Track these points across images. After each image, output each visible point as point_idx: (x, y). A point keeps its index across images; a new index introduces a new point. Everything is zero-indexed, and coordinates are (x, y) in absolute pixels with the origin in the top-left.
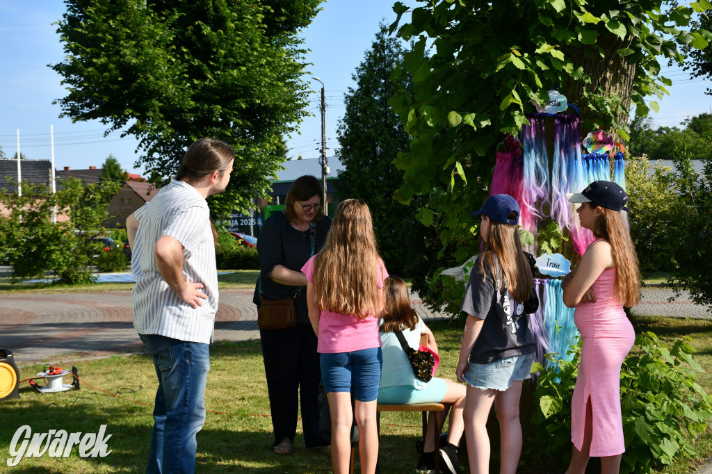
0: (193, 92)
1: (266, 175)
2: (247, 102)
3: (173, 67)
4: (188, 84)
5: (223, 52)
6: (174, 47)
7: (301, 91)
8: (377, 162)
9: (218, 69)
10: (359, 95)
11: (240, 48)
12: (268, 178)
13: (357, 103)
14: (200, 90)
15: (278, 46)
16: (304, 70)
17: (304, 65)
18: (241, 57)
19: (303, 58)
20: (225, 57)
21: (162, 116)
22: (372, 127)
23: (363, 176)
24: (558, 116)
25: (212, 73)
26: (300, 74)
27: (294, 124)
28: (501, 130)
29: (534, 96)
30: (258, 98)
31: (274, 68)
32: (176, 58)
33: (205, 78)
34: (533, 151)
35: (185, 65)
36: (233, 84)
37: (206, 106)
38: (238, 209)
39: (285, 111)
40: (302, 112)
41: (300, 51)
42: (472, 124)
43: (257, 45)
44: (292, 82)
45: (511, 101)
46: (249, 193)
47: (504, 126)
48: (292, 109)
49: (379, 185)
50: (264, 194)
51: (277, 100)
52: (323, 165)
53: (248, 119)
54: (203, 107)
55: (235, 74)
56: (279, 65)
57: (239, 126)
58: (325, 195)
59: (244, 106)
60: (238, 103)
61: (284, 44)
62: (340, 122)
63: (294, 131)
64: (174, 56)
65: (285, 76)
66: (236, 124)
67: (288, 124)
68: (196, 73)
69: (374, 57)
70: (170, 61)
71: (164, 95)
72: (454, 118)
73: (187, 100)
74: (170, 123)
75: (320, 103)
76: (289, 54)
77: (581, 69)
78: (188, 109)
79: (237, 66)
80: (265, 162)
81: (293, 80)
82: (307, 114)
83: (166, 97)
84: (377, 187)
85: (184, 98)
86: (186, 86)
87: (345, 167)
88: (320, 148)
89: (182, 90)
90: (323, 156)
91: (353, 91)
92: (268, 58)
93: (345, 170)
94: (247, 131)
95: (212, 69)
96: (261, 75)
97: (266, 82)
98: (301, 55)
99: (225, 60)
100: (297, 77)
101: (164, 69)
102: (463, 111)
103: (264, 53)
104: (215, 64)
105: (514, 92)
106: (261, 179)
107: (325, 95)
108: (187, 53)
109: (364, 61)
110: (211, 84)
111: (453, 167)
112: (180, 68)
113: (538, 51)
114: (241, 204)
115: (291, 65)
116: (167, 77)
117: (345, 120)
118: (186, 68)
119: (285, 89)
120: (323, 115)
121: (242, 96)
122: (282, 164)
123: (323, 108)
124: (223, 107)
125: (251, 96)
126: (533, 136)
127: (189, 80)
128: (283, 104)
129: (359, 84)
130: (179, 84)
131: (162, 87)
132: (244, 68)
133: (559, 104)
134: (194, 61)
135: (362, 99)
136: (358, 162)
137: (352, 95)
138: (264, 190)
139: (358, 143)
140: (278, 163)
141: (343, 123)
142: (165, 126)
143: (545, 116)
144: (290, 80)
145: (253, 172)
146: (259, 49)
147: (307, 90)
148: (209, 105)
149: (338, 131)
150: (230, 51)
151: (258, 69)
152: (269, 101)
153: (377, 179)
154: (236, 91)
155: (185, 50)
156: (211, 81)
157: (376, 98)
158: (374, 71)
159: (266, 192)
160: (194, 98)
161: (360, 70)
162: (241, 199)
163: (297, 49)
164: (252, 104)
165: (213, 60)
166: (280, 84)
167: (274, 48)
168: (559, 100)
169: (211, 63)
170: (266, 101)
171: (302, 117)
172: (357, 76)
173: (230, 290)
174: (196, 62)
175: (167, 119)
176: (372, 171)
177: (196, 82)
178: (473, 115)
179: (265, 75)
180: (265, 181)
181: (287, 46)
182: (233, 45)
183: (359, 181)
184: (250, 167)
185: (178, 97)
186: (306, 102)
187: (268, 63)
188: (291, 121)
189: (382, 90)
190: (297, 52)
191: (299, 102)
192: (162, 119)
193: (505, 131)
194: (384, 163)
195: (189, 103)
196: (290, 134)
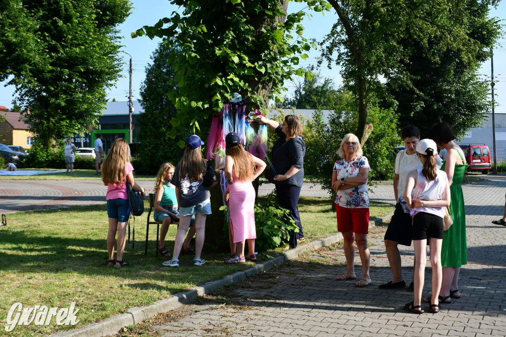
0: (51, 61)
1: (95, 112)
2: (84, 68)
3: (39, 44)
4: (48, 56)
5: (70, 37)
6: (40, 33)
7: (118, 62)
8: (163, 108)
9: (67, 47)
10: (154, 68)
11: (81, 35)
12: (96, 114)
13: (153, 73)
14: (55, 59)
15: (104, 33)
16: (120, 50)
17: (120, 47)
18: (81, 40)
19: (120, 42)
20: (71, 40)
21: (31, 74)
22: (161, 87)
23: (155, 116)
24: (238, 103)
25: (63, 49)
26: (118, 52)
27: (113, 82)
28: (214, 109)
29: (227, 95)
30: (91, 66)
31: (101, 48)
32: (41, 39)
33: (59, 52)
34: (227, 118)
35: (46, 44)
36: (76, 57)
37: (59, 69)
38: (77, 133)
39: (107, 74)
40: (118, 75)
41: (117, 37)
42: (201, 107)
43: (91, 34)
44: (112, 57)
45: (216, 98)
46: (84, 123)
47: (214, 107)
48: (112, 73)
49: (164, 121)
50: (94, 124)
51: (103, 67)
52: (130, 106)
53: (85, 78)
54: (57, 70)
55: (78, 51)
56: (105, 46)
57: (79, 82)
58: (131, 125)
59: (82, 70)
60: (79, 68)
61: (108, 33)
62: (142, 83)
63: (113, 86)
64: (39, 38)
65: (108, 52)
66: (77, 81)
67: (109, 81)
68: (53, 49)
69: (163, 46)
70: (37, 41)
71: (33, 62)
72: (194, 104)
73: (47, 66)
74: (36, 79)
75: (129, 68)
76: (111, 39)
77: (247, 84)
78: (48, 71)
79: (78, 45)
80: (95, 104)
81: (113, 55)
82: (121, 76)
83: (34, 63)
84: (162, 123)
85: (45, 63)
86: (47, 57)
87: (144, 110)
88: (129, 96)
89: (44, 59)
90: (130, 101)
91: (150, 66)
92: (98, 42)
93: (144, 112)
94: (84, 85)
95: (63, 47)
96: (93, 52)
97: (97, 56)
98: (118, 40)
99: (71, 42)
100: (116, 53)
101: (33, 45)
102: (197, 101)
103: (96, 38)
104: (65, 44)
105: (218, 94)
106: (91, 115)
107: (132, 63)
108: (48, 36)
109: (158, 48)
110: (63, 56)
111: (194, 124)
112: (43, 45)
113: (228, 77)
114: (79, 130)
115: (111, 46)
116: (35, 51)
117: (145, 82)
118: (47, 46)
119: (108, 61)
120: (130, 76)
121: (81, 64)
122: (105, 106)
123: (131, 71)
124: (69, 70)
125: (87, 64)
126: (227, 112)
127: (48, 53)
128: (107, 70)
129: (154, 61)
130: (42, 55)
131: (31, 57)
132: (83, 47)
133: (238, 98)
134: (52, 42)
135: (156, 70)
136: (152, 108)
137: (150, 68)
138: (93, 122)
139: (152, 97)
140: (103, 105)
141: (144, 84)
142: (33, 81)
143: (232, 103)
144: (111, 55)
145: (87, 110)
146: (93, 36)
147: (122, 62)
148: (61, 68)
149: (140, 89)
150: (75, 36)
151: (92, 48)
152: (98, 67)
153: (163, 118)
154: (78, 61)
155: (47, 34)
156: (62, 54)
157: (164, 71)
158: (163, 54)
159: (95, 122)
160: (51, 64)
161: (155, 53)
162: (79, 126)
163: (116, 36)
164: (88, 69)
165: (64, 41)
166: (105, 58)
167: (102, 35)
168: (238, 97)
169: (63, 43)
170: (96, 68)
171: (118, 78)
172: (153, 57)
173: (74, 181)
174: (54, 42)
175: (34, 76)
176: (160, 113)
177: (53, 54)
178: (201, 103)
179: (96, 52)
180: (95, 116)
181: (110, 34)
182: (76, 33)
183: (152, 119)
184: (86, 107)
185: (41, 63)
186: (121, 69)
187: (98, 45)
188: (111, 80)
189: (168, 66)
190: (116, 38)
191: (117, 69)
192: (31, 76)
193: (215, 109)
194: (168, 109)
195: (48, 67)
196: (110, 88)
